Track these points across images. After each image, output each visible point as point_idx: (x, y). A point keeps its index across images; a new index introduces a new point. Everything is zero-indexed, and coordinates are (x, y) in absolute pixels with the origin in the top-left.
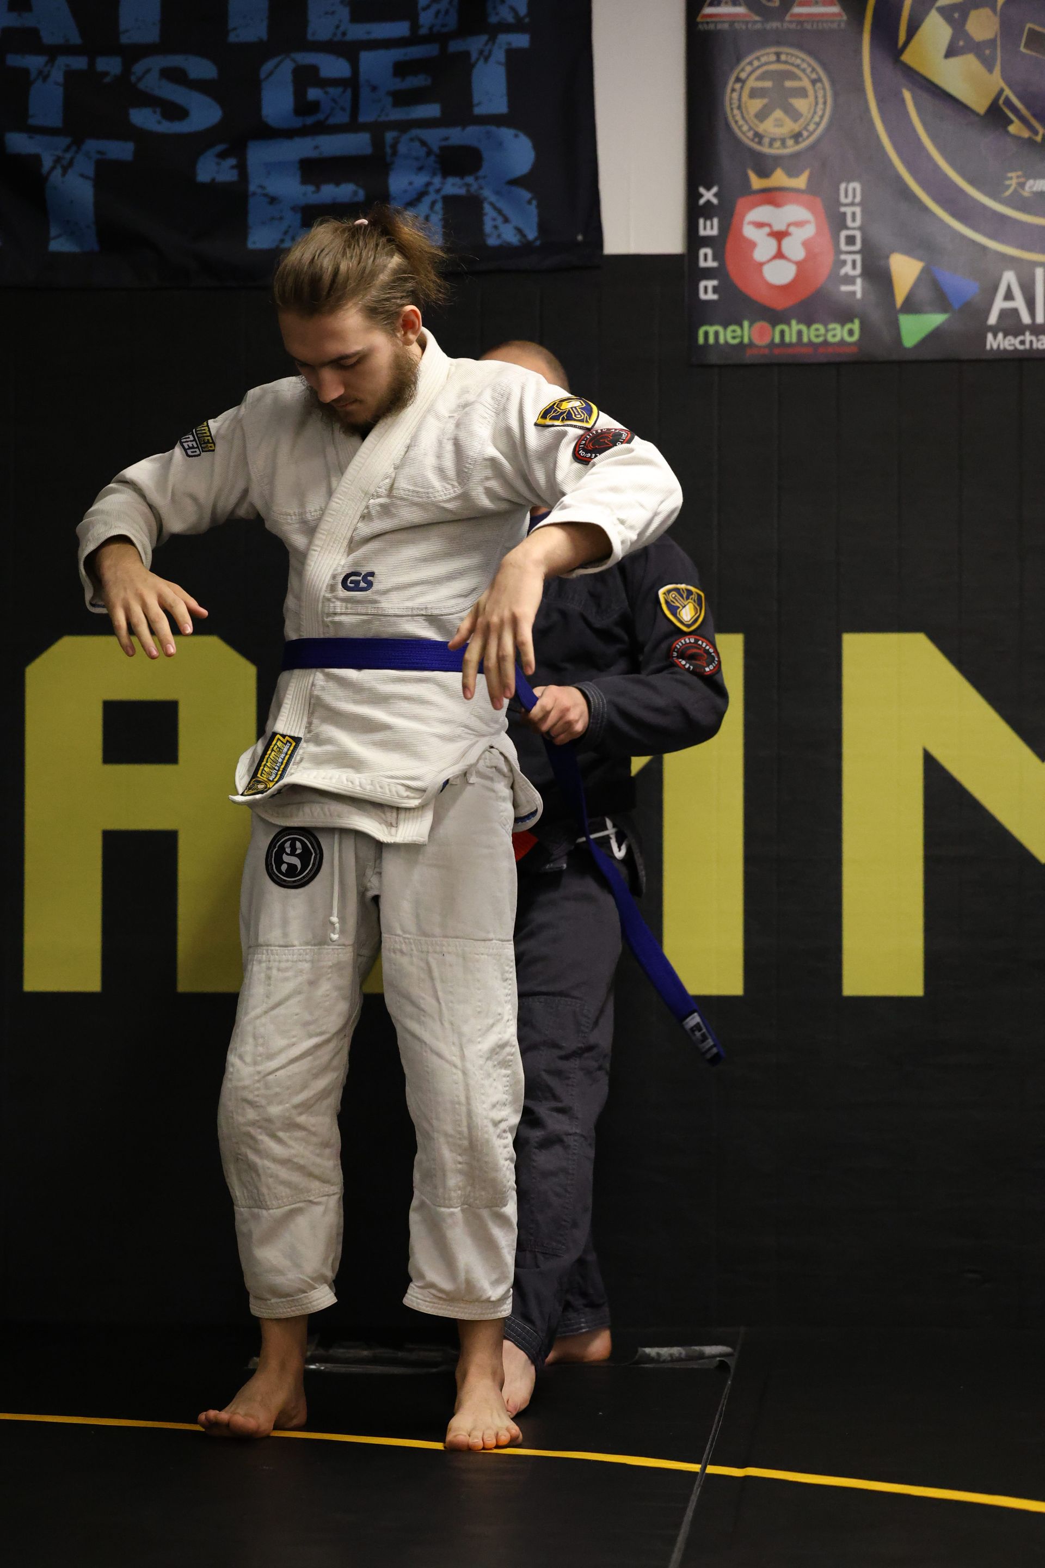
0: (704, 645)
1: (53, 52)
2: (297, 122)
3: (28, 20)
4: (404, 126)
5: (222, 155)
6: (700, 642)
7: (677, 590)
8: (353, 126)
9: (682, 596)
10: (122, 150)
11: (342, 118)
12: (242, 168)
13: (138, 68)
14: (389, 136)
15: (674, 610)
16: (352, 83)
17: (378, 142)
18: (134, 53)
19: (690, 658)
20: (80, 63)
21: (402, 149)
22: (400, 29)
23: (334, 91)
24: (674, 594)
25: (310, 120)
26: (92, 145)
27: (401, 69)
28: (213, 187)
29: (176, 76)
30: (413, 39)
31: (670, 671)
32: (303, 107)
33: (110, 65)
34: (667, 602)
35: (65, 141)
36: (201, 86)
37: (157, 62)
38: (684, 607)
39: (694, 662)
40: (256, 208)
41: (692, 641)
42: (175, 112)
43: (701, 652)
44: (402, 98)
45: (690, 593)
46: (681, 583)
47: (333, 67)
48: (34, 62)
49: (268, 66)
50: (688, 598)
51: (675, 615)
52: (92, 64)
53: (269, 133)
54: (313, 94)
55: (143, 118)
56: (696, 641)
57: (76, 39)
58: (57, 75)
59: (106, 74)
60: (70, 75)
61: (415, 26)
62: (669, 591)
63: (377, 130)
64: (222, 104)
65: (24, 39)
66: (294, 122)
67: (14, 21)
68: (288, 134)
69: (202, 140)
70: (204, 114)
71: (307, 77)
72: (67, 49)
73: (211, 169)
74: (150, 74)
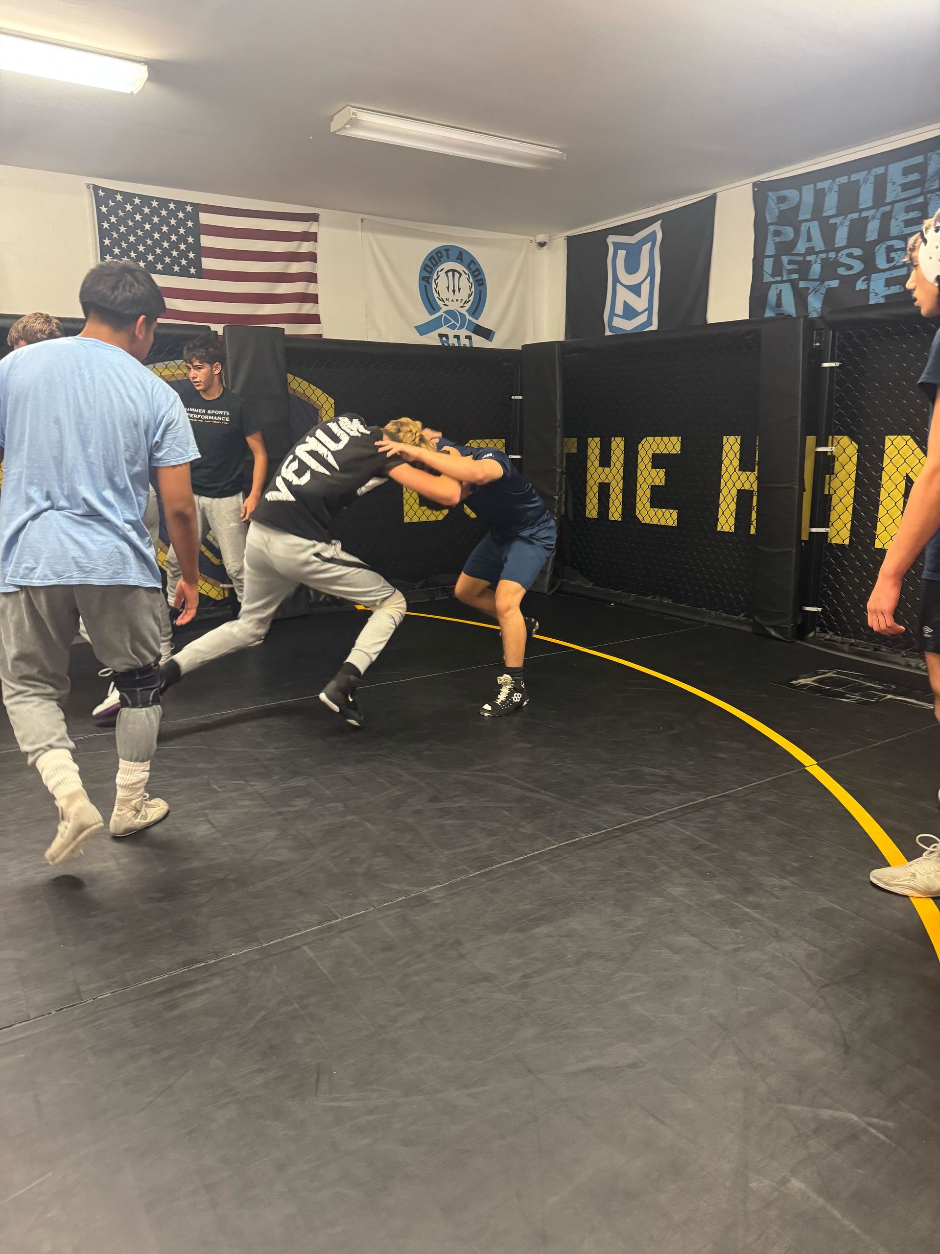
3: (811, 244)
5: (863, 280)
10: (835, 284)
12: (869, 284)
13: (840, 255)
18: (839, 250)
20: (824, 255)
23: (899, 253)
25: (891, 265)
26: (826, 283)
28: (860, 291)
29: (851, 256)
32: (888, 260)
33: (832, 255)
35: (818, 283)
36: (856, 258)
37: (845, 252)
40: (872, 297)
42: (850, 267)
47: (898, 244)
48: (813, 258)
49: (877, 248)
52: (827, 255)
53: (878, 271)
54: (893, 255)
55: (842, 271)
57: (823, 249)
58: (819, 261)
59: (831, 258)
60: (822, 260)
64: (864, 264)
65: (810, 251)
66: (887, 266)
67: (808, 245)
68: (884, 271)
69: (858, 276)
70: (858, 266)
71: (890, 249)
72: (821, 252)
73: (860, 285)
74: (843, 256)
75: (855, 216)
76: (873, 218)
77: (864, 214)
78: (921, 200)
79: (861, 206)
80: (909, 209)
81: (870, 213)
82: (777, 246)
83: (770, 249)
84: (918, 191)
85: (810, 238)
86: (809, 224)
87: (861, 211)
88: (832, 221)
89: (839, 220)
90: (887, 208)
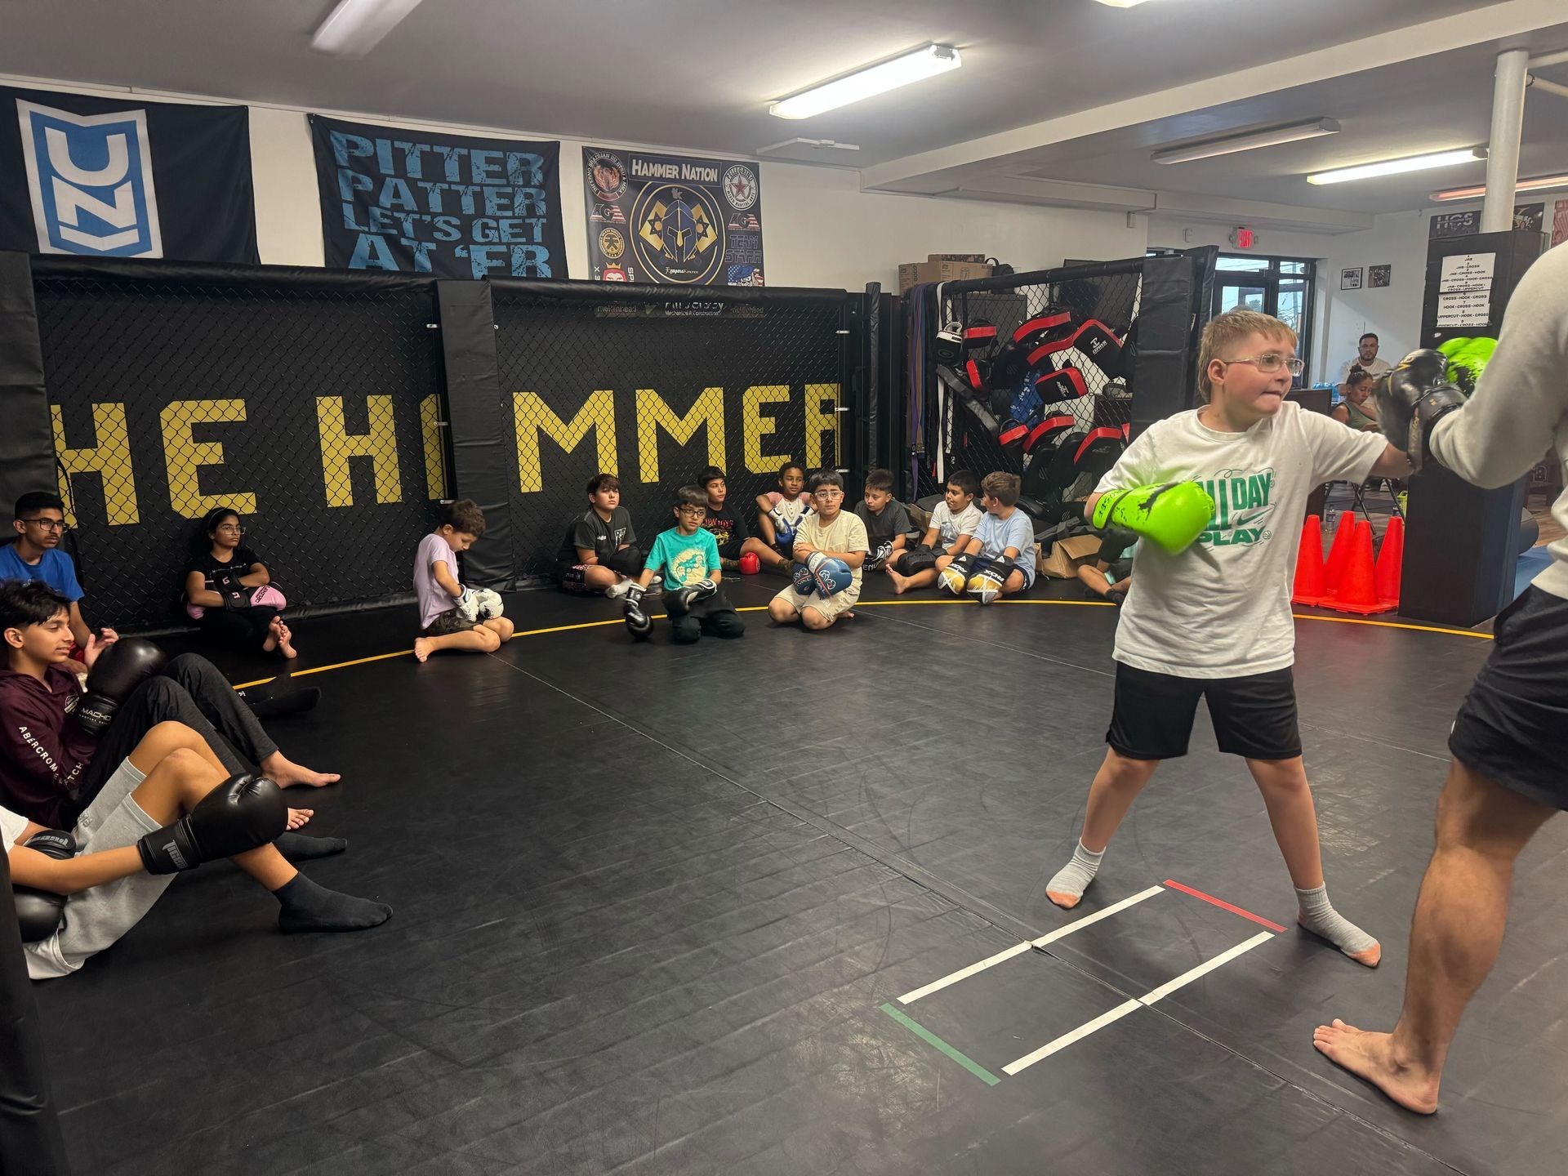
1: (408, 213)
3: (400, 202)
4: (516, 244)
5: (462, 248)
8: (500, 243)
10: (433, 246)
11: (496, 240)
12: (469, 253)
13: (436, 220)
14: (512, 247)
16: (498, 229)
17: (509, 249)
18: (434, 215)
20: (417, 216)
21: (515, 251)
22: (510, 213)
23: (493, 231)
25: (487, 240)
26: (425, 244)
27: (511, 226)
28: (460, 258)
29: (448, 223)
30: (515, 217)
32: (485, 236)
33: (427, 218)
35: (417, 242)
36: (454, 226)
37: (442, 218)
40: (474, 265)
42: (448, 234)
44: (513, 235)
47: (492, 223)
48: (403, 215)
49: (475, 222)
52: (421, 217)
53: (476, 243)
54: (487, 231)
55: (438, 235)
57: (415, 209)
58: (411, 220)
59: (426, 221)
60: (415, 220)
61: (515, 213)
63: (508, 245)
64: (461, 233)
65: (399, 208)
66: (483, 240)
67: (395, 201)
68: (481, 244)
69: (456, 243)
70: (456, 235)
71: (485, 226)
72: (414, 212)
73: (459, 252)
74: (440, 222)
75: (446, 186)
76: (465, 193)
77: (454, 187)
78: (510, 190)
79: (448, 179)
80: (500, 195)
81: (461, 188)
82: (356, 193)
83: (347, 194)
84: (503, 181)
85: (397, 195)
86: (395, 180)
87: (450, 183)
88: (420, 184)
89: (428, 185)
90: (478, 189)
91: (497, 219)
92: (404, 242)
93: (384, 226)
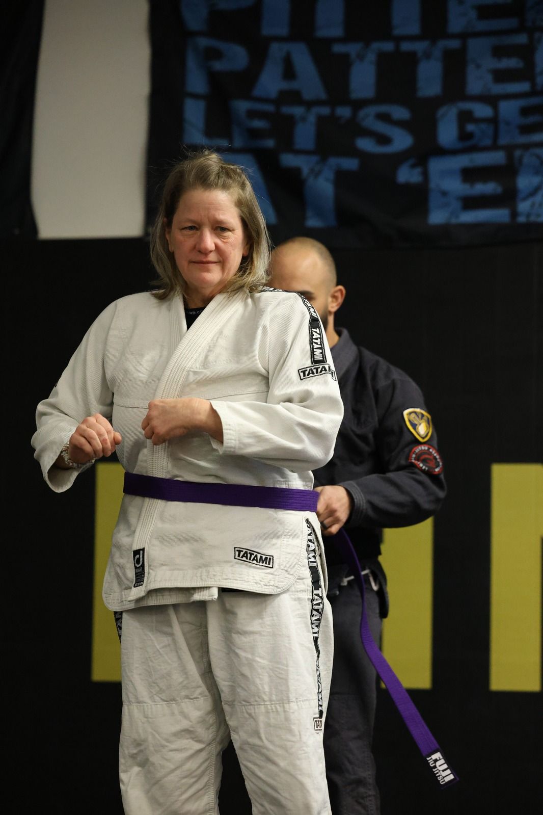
0: (433, 452)
1: (309, 105)
2: (460, 145)
3: (294, 85)
4: (526, 147)
5: (413, 166)
6: (431, 450)
7: (415, 413)
8: (495, 147)
9: (418, 417)
10: (351, 164)
11: (488, 142)
12: (425, 174)
13: (361, 114)
14: (518, 153)
15: (414, 426)
16: (494, 121)
17: (510, 157)
18: (358, 105)
19: (424, 461)
20: (325, 111)
21: (526, 160)
22: (524, 87)
23: (483, 126)
24: (413, 415)
25: (468, 144)
26: (333, 161)
27: (525, 111)
28: (407, 187)
29: (385, 118)
30: (533, 93)
31: (410, 471)
32: (464, 136)
33: (344, 112)
34: (410, 421)
35: (314, 159)
36: (400, 124)
37: (372, 110)
38: (420, 424)
39: (427, 465)
40: (434, 200)
41: (426, 448)
42: (384, 140)
43: (432, 458)
44: (526, 130)
45: (423, 415)
46: (417, 408)
47: (482, 111)
48: (298, 111)
49: (442, 111)
50: (422, 419)
51: (415, 429)
52: (333, 111)
53: (442, 152)
54: (470, 127)
55: (365, 144)
56: (429, 449)
57: (323, 96)
58: (312, 118)
59: (342, 118)
60: (321, 119)
61: (534, 84)
62: (410, 413)
63: (509, 150)
64: (414, 137)
65: (293, 97)
66: (458, 145)
67: (285, 85)
68: (453, 152)
69: (399, 159)
70: (402, 141)
71: (465, 117)
72: (318, 103)
73: (407, 175)
74: (368, 117)
75: (388, 46)
76: (428, 55)
77: (406, 46)
78: (522, 39)
79: (397, 32)
80: (499, 52)
81: (419, 47)
82: (214, 78)
83: (196, 82)
84: (512, 23)
85: (289, 73)
86: (286, 47)
87: (399, 39)
88: (338, 48)
89: (352, 49)
90: (455, 44)
91: (492, 100)
92: (289, 160)
93: (254, 134)
